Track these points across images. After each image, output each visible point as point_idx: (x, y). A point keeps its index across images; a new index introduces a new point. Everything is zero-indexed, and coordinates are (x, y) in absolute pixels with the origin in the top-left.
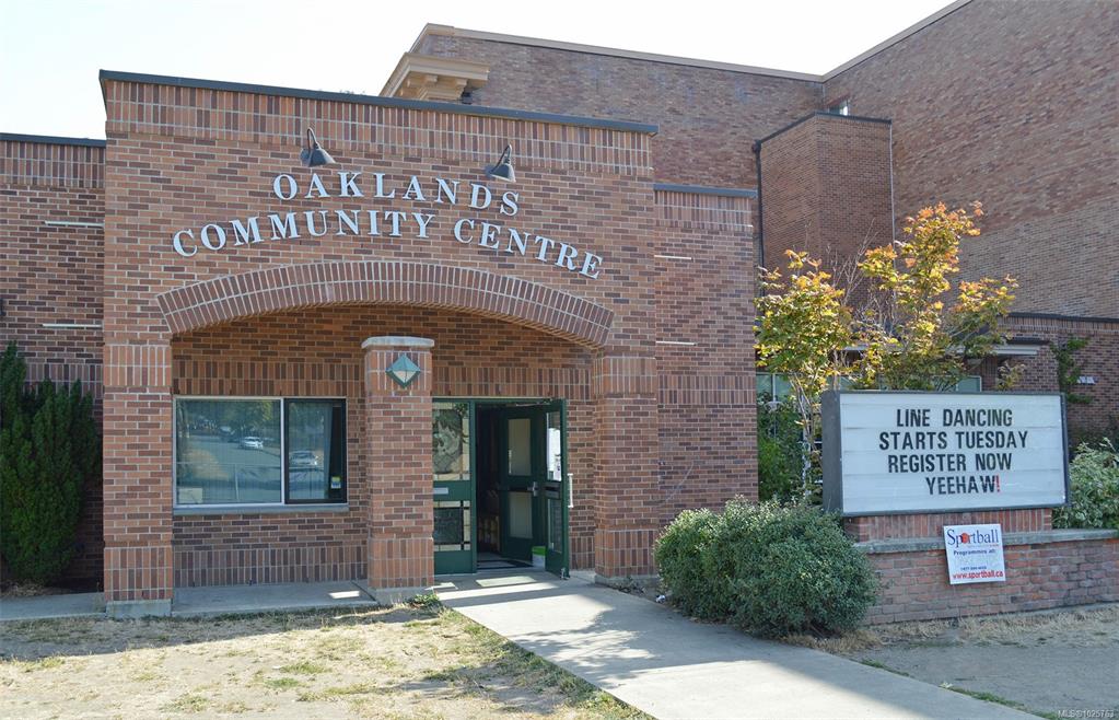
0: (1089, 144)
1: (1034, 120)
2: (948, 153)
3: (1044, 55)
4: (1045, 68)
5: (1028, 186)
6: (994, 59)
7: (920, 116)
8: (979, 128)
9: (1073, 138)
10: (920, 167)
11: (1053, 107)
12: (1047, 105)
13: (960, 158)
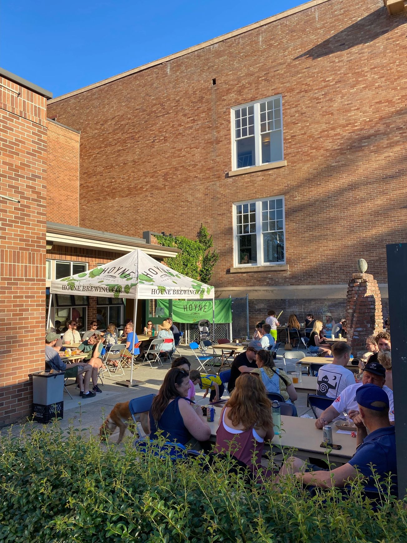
0: (185, 156)
1: (158, 141)
2: (111, 153)
3: (164, 109)
4: (164, 115)
5: (153, 174)
6: (137, 107)
7: (96, 131)
8: (128, 141)
9: (176, 152)
10: (95, 158)
11: (167, 135)
12: (164, 133)
13: (117, 156)
